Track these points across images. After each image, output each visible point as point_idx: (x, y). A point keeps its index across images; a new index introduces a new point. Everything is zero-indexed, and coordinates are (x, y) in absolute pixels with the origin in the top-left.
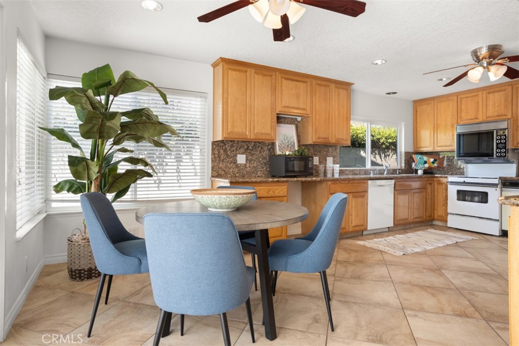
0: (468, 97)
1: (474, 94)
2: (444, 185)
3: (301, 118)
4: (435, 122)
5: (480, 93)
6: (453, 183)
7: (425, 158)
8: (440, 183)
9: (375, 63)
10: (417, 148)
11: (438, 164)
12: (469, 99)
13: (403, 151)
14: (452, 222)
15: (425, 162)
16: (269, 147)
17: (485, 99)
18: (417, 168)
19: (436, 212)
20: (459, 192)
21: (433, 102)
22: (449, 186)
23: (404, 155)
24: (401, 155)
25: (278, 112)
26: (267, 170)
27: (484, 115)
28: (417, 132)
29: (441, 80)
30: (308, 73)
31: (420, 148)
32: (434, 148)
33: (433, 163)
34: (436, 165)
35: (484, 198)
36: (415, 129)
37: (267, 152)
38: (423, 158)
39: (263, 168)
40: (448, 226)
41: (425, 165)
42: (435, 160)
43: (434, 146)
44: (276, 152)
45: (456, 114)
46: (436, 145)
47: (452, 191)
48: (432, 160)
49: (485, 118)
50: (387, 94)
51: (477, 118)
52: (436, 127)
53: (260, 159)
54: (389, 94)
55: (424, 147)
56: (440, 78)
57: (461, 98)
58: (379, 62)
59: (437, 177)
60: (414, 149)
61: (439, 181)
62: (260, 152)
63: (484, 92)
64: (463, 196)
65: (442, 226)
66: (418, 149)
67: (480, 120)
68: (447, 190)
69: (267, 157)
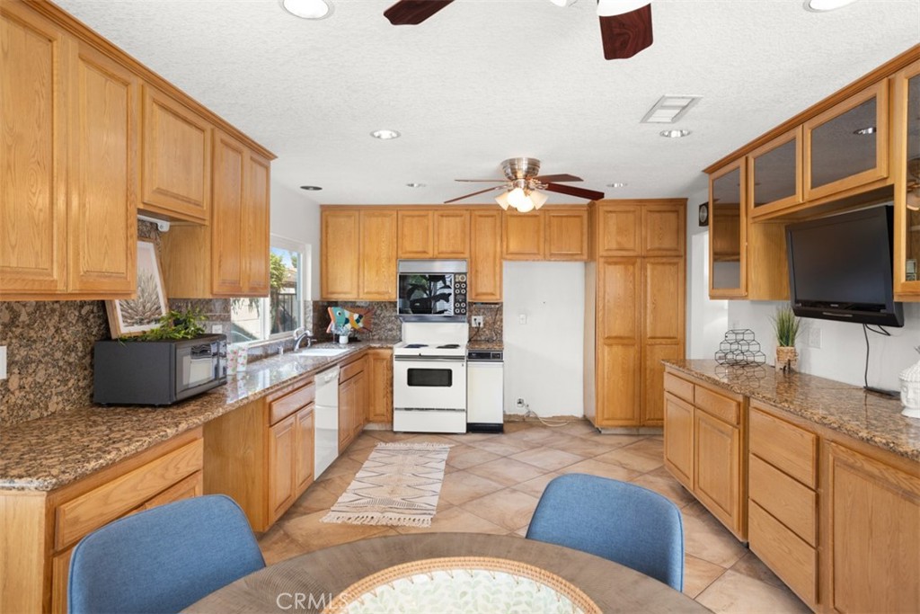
0: (413, 216)
1: (422, 213)
2: (385, 362)
3: (168, 224)
4: (361, 251)
5: (431, 213)
6: (400, 357)
7: (347, 314)
8: (378, 358)
9: (376, 134)
10: (328, 293)
11: (364, 323)
12: (416, 219)
13: (309, 298)
14: (402, 422)
15: (347, 321)
16: (84, 312)
17: (436, 224)
18: (339, 333)
19: (372, 408)
20: (410, 371)
21: (357, 213)
22: (396, 364)
23: (311, 308)
24: (305, 307)
25: (141, 207)
26: (77, 388)
27: (436, 248)
28: (327, 265)
29: (412, 185)
30: (210, 108)
31: (333, 293)
32: (358, 295)
33: (358, 321)
34: (361, 325)
35: (444, 378)
36: (324, 258)
37: (80, 327)
38: (343, 313)
39: (65, 382)
40: (395, 430)
41: (346, 325)
42: (360, 317)
43: (358, 292)
44: (117, 328)
45: (395, 240)
46: (361, 290)
47: (401, 370)
48: (356, 316)
49: (436, 252)
50: (303, 188)
51: (425, 252)
52: (361, 257)
53: (58, 355)
54: (307, 188)
55: (340, 293)
56: (410, 183)
57: (403, 216)
58: (385, 134)
59: (374, 348)
60: (322, 295)
61: (378, 354)
62: (57, 330)
63: (436, 213)
64: (416, 378)
65: (380, 431)
66: (330, 296)
67: (430, 255)
68: (391, 369)
69: (79, 344)
